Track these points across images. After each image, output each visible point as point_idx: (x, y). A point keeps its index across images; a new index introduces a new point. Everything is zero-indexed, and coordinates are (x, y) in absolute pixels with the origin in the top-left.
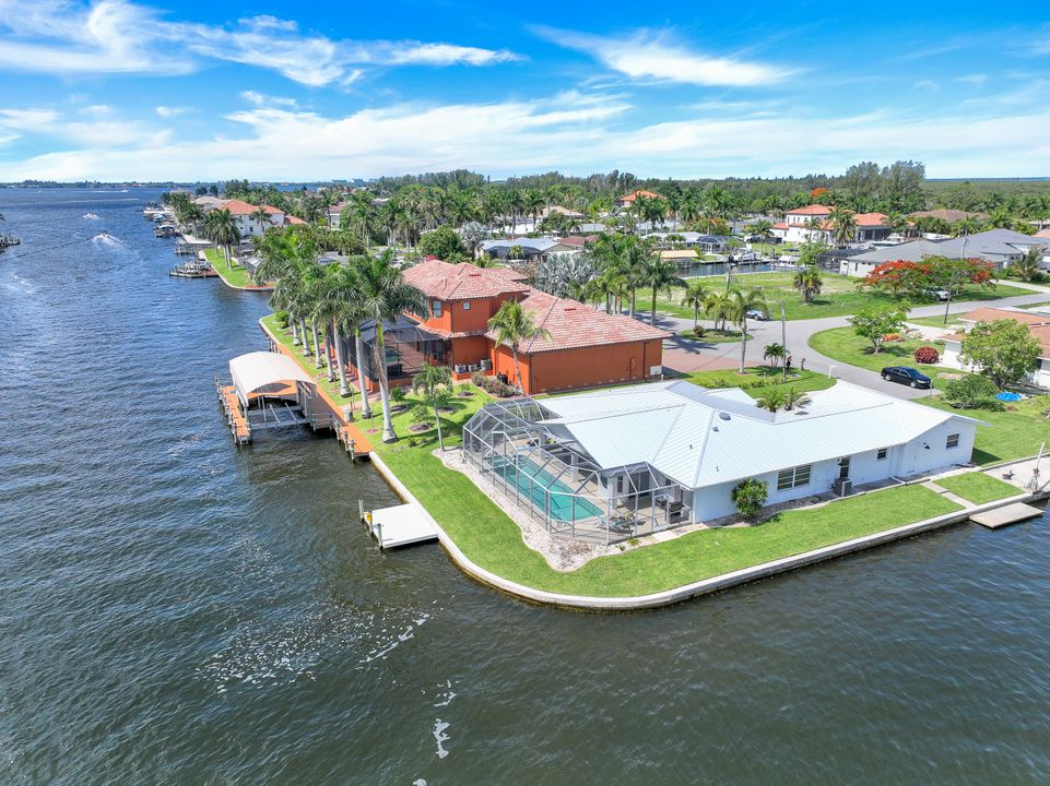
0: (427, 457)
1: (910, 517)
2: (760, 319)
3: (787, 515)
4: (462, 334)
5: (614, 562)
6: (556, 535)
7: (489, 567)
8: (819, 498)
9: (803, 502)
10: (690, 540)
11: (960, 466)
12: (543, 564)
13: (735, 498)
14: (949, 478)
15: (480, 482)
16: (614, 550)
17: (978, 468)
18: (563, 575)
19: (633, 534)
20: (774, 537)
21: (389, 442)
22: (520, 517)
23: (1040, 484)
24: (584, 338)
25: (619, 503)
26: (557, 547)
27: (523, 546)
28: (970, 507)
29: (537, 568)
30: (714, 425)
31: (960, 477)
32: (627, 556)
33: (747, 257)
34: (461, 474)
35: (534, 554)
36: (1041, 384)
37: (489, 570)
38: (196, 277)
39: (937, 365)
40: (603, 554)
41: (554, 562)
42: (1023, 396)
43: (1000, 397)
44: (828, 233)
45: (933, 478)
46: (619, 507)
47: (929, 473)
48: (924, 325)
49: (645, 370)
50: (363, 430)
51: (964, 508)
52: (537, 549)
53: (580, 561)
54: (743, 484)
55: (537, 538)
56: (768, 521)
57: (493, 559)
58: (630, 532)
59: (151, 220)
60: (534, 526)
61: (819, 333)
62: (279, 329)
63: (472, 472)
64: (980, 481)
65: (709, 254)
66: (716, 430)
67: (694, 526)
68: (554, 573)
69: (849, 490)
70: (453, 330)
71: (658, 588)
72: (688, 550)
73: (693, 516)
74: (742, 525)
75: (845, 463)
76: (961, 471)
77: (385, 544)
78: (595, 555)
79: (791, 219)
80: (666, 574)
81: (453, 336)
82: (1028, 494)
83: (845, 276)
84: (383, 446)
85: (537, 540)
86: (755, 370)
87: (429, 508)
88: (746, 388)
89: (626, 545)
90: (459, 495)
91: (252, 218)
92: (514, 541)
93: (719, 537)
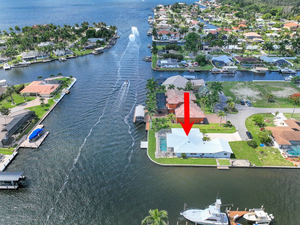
3: (190, 158)
4: (171, 109)
5: (162, 159)
6: (159, 153)
8: (197, 157)
9: (194, 157)
10: (174, 158)
11: (227, 158)
13: (181, 155)
14: (221, 159)
15: (157, 141)
17: (230, 159)
18: (156, 158)
22: (157, 149)
28: (219, 165)
29: (154, 157)
30: (186, 143)
31: (223, 160)
34: (156, 138)
35: (155, 155)
37: (149, 155)
38: (147, 61)
42: (265, 146)
47: (219, 158)
48: (286, 116)
49: (200, 122)
50: (150, 124)
51: (217, 165)
54: (183, 153)
56: (186, 159)
57: (150, 153)
60: (157, 151)
64: (226, 161)
69: (202, 157)
73: (176, 155)
74: (182, 158)
75: (203, 154)
76: (225, 159)
77: (141, 147)
78: (161, 157)
82: (231, 166)
84: (150, 129)
85: (156, 153)
86: (224, 125)
87: (149, 143)
88: (215, 130)
89: (165, 157)
90: (153, 142)
91: (167, 35)
92: (154, 152)
93: (178, 159)
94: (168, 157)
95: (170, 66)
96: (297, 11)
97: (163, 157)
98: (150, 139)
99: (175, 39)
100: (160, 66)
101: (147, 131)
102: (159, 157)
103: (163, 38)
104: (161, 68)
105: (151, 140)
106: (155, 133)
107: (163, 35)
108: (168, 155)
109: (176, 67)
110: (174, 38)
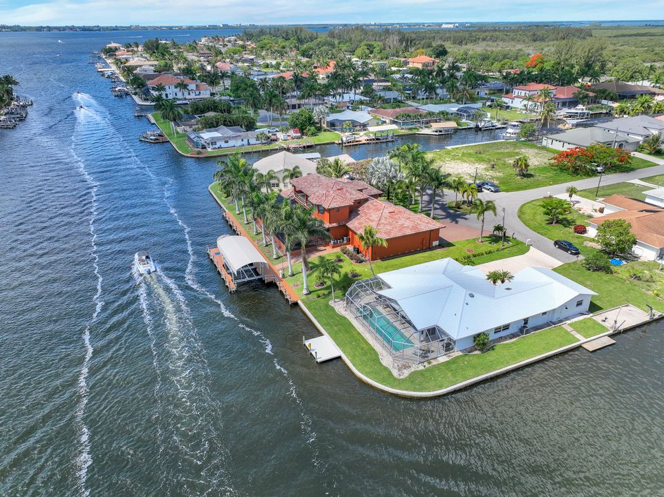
0: (327, 306)
1: (554, 347)
2: (492, 191)
3: (499, 346)
4: (335, 225)
5: (421, 373)
6: (395, 358)
7: (367, 374)
8: (513, 336)
9: (505, 338)
10: (454, 361)
11: (583, 314)
12: (390, 374)
13: (475, 341)
14: (575, 322)
15: (355, 323)
16: (421, 368)
17: (591, 315)
18: (399, 380)
19: (429, 358)
20: (492, 359)
21: (306, 294)
22: (377, 347)
23: (618, 325)
24: (400, 230)
25: (422, 339)
26: (396, 365)
27: (381, 364)
28: (583, 340)
29: (387, 376)
30: (466, 302)
31: (581, 322)
32: (427, 370)
33: (487, 125)
34: (346, 318)
35: (386, 369)
36: (636, 253)
37: (367, 376)
38: (156, 142)
39: (585, 235)
40: (416, 369)
41: (395, 373)
42: (624, 262)
43: (612, 263)
44: (539, 104)
45: (568, 322)
46: (422, 341)
47: (567, 319)
48: (584, 197)
49: (430, 243)
50: (291, 284)
51: (579, 340)
52: (387, 366)
53: (406, 373)
54: (479, 335)
55: (386, 360)
56: (489, 350)
57: (368, 370)
58: (428, 357)
59: (103, 75)
60: (385, 353)
61: (524, 205)
62: (223, 198)
63: (350, 317)
64: (590, 324)
65: (464, 121)
66: (467, 304)
67: (456, 353)
68: (395, 379)
69: (528, 332)
70: (330, 223)
71: (441, 387)
72: (453, 367)
73: (456, 348)
74: (477, 352)
75: (526, 321)
76: (582, 318)
77: (319, 360)
78: (413, 370)
79: (516, 92)
80: (444, 380)
81: (331, 226)
82: (611, 332)
83: (544, 148)
84: (304, 297)
86: (488, 239)
87: (334, 339)
88: (482, 254)
89: (426, 365)
90: (347, 332)
91: (176, 87)
92: (377, 361)
93: (467, 358)
94: (434, 363)
95: (231, 143)
96: (411, 43)
98: (328, 324)
99: (199, 95)
100: (204, 147)
101: (297, 303)
103: (166, 95)
104: (209, 150)
106: (331, 303)
107: (167, 87)
109: (249, 144)
110: (197, 93)
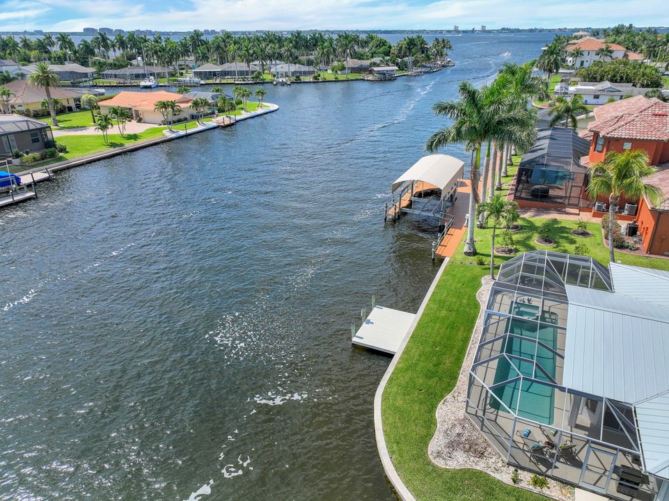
0: (475, 279)
5: (491, 489)
16: (505, 475)
18: (428, 463)
19: (551, 472)
32: (514, 493)
40: (490, 472)
41: (436, 445)
52: (439, 420)
55: (453, 407)
58: (551, 466)
68: (422, 455)
77: (356, 340)
85: (450, 410)
87: (420, 326)
89: (526, 478)
91: (598, 53)
92: (433, 398)
94: (549, 490)
97: (505, 477)
101: (442, 260)
102: (460, 461)
103: (582, 63)
105: (444, 313)
106: (486, 278)
108: (564, 470)
